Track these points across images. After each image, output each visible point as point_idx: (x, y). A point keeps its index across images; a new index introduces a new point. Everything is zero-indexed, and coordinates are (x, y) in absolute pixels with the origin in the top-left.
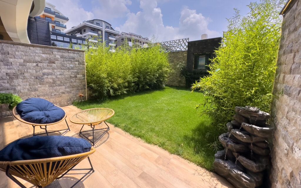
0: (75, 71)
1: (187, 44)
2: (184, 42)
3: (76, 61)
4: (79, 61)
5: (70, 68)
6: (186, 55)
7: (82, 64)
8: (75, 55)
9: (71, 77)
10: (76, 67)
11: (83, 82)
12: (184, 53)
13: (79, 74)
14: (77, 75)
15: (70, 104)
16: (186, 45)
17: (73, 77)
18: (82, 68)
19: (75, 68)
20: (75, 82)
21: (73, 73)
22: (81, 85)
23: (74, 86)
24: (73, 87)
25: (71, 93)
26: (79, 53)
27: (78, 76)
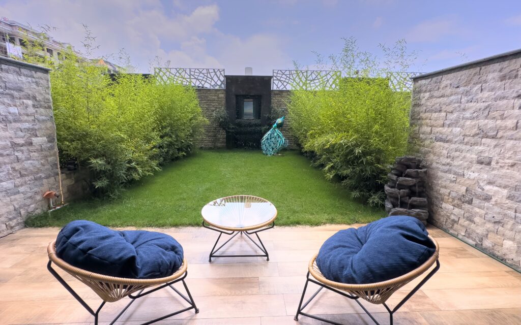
0: (27, 125)
1: (222, 79)
2: (216, 74)
3: (28, 97)
4: (34, 98)
5: (10, 117)
6: (222, 96)
7: (45, 108)
8: (23, 79)
9: (14, 145)
10: (28, 115)
11: (51, 156)
12: (220, 92)
13: (36, 136)
14: (33, 139)
15: (17, 228)
16: (220, 81)
17: (22, 146)
18: (44, 118)
19: (26, 118)
20: (28, 159)
21: (22, 134)
22: (46, 167)
23: (26, 170)
24: (22, 176)
25: (18, 192)
26: (35, 75)
27: (35, 140)
